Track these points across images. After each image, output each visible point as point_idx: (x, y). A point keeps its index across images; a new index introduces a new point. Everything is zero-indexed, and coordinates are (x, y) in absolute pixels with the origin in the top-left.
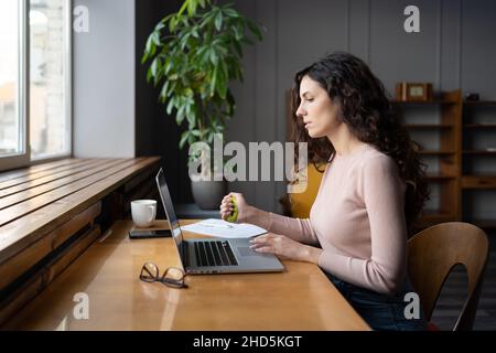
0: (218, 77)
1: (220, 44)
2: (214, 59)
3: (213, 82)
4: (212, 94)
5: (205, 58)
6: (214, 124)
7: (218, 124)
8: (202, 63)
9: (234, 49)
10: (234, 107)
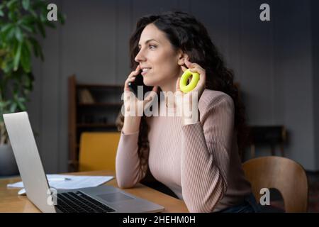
0: (23, 54)
1: (25, 24)
2: (19, 36)
3: (17, 57)
4: (16, 68)
5: (10, 35)
6: (16, 96)
7: (19, 96)
8: (7, 39)
9: (37, 30)
10: (34, 83)
